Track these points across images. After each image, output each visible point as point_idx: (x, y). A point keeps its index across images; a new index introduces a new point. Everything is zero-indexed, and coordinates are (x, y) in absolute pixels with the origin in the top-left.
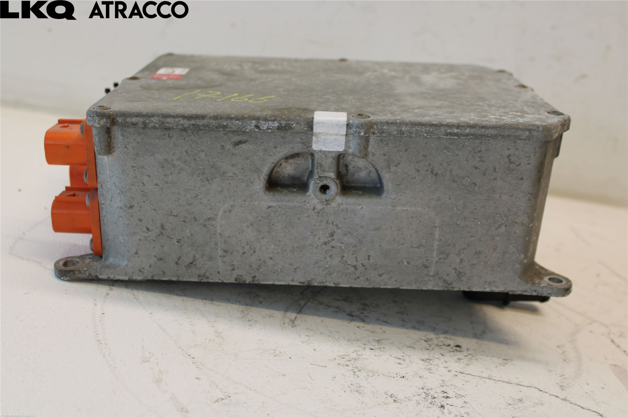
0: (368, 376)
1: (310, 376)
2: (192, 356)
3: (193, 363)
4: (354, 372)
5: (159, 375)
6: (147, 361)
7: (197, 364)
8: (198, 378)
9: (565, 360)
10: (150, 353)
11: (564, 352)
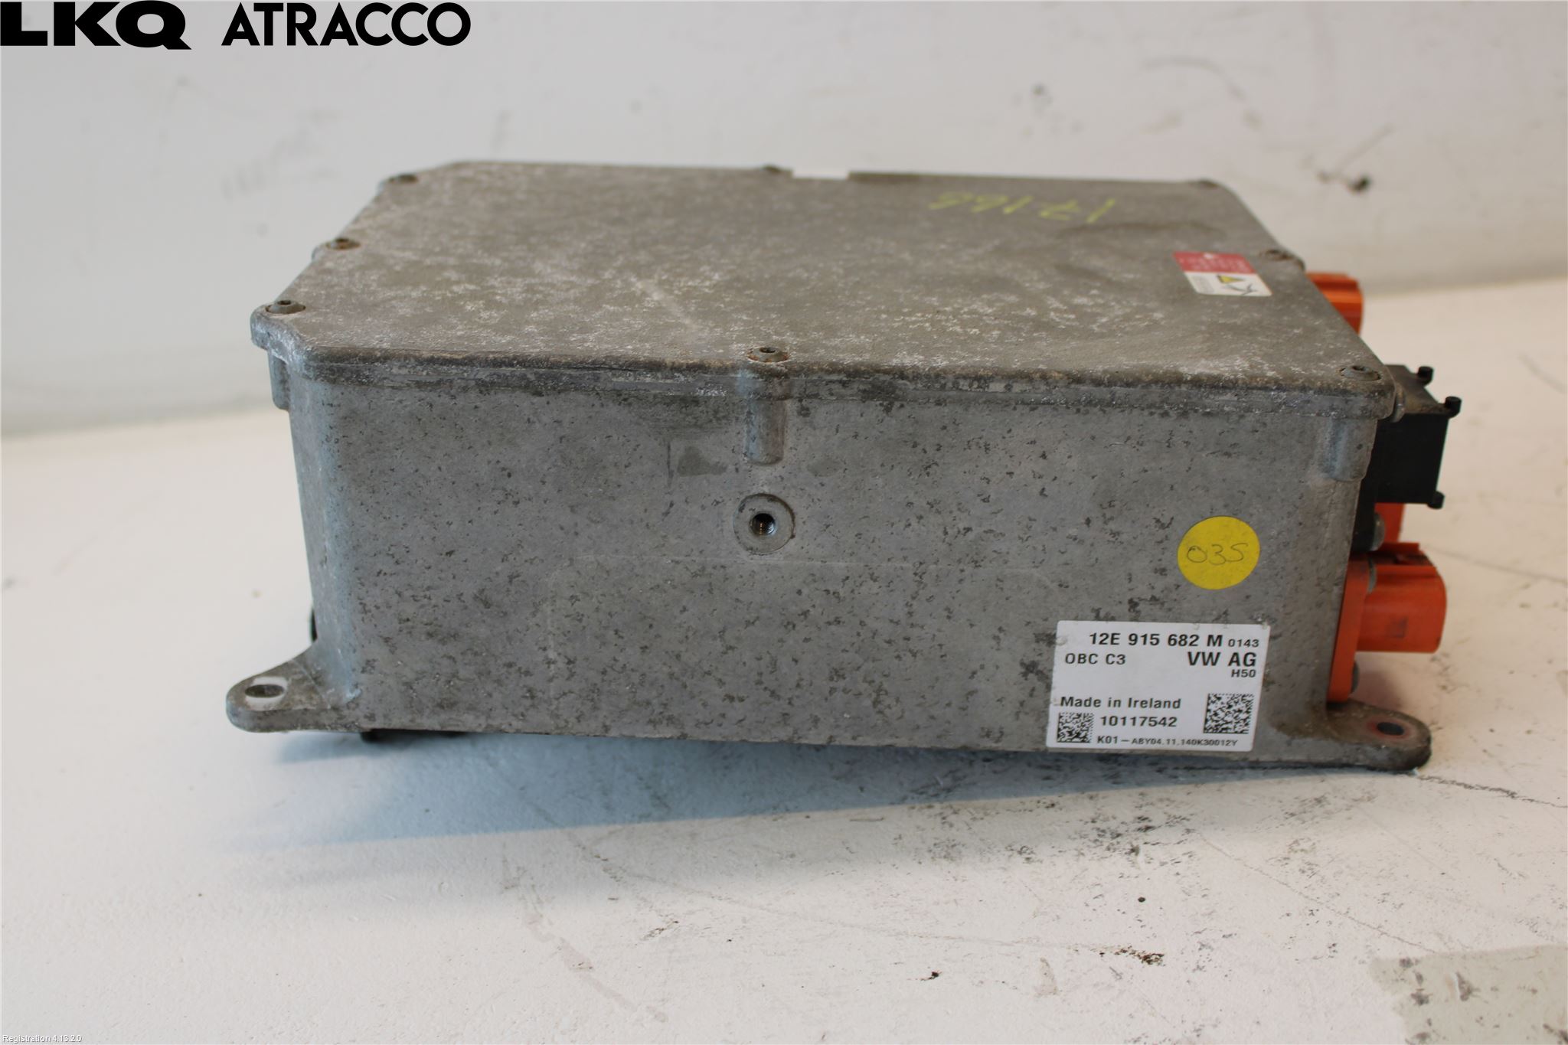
0: (974, 819)
1: (847, 845)
2: (602, 857)
3: (605, 870)
4: (944, 818)
5: (535, 908)
6: (513, 886)
7: (613, 871)
8: (613, 899)
9: (1444, 688)
10: (519, 869)
11: (1446, 669)
